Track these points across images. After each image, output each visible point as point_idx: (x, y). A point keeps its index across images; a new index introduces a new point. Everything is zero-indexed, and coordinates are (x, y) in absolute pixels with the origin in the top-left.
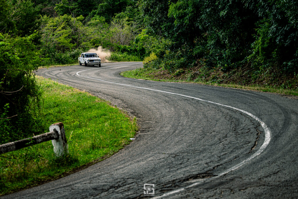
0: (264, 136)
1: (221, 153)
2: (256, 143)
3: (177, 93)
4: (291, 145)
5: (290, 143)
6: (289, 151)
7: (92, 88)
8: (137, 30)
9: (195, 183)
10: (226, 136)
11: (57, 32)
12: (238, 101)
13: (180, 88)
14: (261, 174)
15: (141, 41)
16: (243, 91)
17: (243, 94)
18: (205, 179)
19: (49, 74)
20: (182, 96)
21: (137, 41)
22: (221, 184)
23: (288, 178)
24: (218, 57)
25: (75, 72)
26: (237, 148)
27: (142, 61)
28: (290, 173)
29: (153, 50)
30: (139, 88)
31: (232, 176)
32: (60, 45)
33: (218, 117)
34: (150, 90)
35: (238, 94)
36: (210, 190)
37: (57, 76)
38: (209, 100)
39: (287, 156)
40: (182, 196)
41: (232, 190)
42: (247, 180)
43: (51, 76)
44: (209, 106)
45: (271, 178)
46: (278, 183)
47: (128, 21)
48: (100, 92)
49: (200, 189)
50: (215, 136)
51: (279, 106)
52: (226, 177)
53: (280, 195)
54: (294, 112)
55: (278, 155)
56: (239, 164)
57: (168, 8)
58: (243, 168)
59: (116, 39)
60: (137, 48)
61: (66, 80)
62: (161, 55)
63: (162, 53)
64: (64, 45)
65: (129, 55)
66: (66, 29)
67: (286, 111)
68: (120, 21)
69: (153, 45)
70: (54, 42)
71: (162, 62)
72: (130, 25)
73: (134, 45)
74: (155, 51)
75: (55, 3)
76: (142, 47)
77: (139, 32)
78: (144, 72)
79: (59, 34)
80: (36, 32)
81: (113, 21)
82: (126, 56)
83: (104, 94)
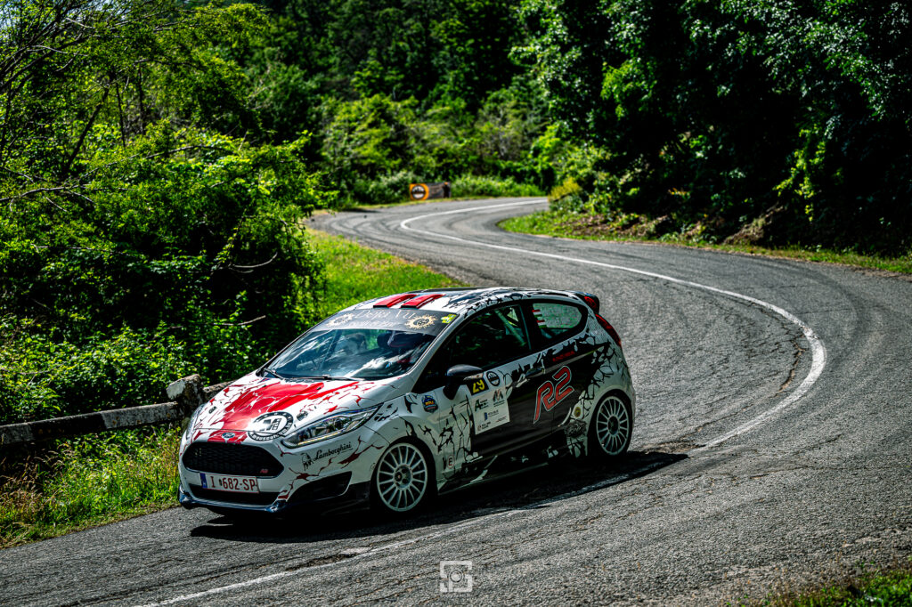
0: (811, 360)
1: (714, 396)
2: (793, 375)
3: (621, 265)
4: (869, 378)
5: (868, 375)
6: (864, 391)
7: (434, 256)
8: (536, 127)
10: (727, 360)
11: (357, 134)
12: (756, 283)
13: (629, 254)
14: (801, 441)
15: (544, 152)
16: (769, 260)
17: (768, 266)
19: (341, 225)
20: (632, 272)
21: (537, 152)
22: (712, 464)
23: (860, 450)
24: (712, 186)
25: (398, 221)
26: (750, 386)
27: (547, 194)
28: (863, 440)
29: (571, 171)
30: (538, 256)
31: (737, 447)
32: (365, 163)
33: (710, 317)
34: (562, 260)
35: (757, 266)
36: (687, 478)
37: (358, 232)
38: (693, 282)
39: (860, 404)
40: (623, 491)
41: (733, 478)
42: (766, 455)
43: (344, 230)
44: (690, 293)
45: (822, 450)
46: (836, 462)
47: (516, 107)
48: (452, 264)
49: (665, 475)
50: (702, 359)
51: (845, 292)
52: (722, 449)
53: (839, 489)
54: (880, 307)
55: (839, 401)
56: (753, 421)
57: (602, 79)
58: (761, 430)
59: (490, 147)
60: (535, 168)
61: (377, 240)
62: (587, 183)
63: (591, 178)
64: (373, 161)
65: (519, 182)
66: (377, 128)
67: (859, 304)
68: (499, 107)
69: (570, 160)
70: (351, 157)
71: (590, 197)
72: (521, 117)
73: (530, 162)
74: (574, 173)
75: (355, 70)
76: (548, 165)
77: (540, 132)
78: (551, 220)
79: (362, 138)
80: (306, 135)
81: (483, 109)
82: (511, 187)
83: (460, 268)
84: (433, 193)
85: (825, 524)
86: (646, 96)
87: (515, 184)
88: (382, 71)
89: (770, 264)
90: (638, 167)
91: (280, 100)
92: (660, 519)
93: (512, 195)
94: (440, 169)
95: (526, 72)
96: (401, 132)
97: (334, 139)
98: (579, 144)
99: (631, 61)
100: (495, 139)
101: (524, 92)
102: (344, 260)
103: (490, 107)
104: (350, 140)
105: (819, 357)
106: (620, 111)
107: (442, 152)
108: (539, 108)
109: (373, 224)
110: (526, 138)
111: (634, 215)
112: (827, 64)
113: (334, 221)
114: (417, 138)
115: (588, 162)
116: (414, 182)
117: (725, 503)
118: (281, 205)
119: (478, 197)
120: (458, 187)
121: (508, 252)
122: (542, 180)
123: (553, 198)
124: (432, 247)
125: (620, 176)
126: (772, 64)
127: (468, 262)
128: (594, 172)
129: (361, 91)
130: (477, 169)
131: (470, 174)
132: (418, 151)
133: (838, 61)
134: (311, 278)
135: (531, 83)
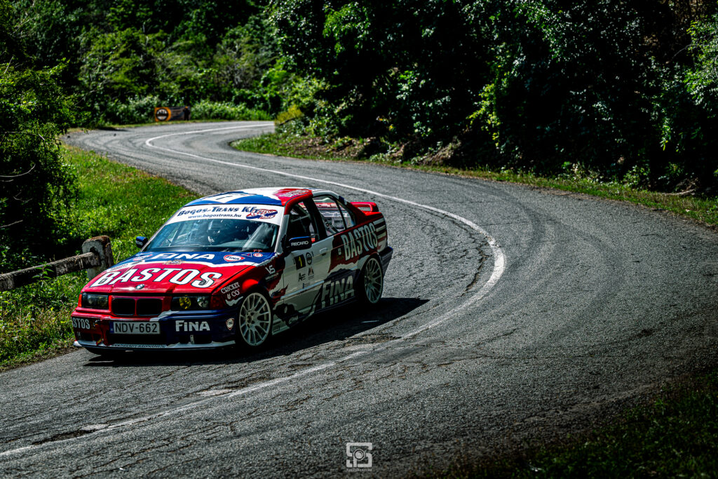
0: (493, 265)
1: (410, 295)
2: (477, 278)
4: (542, 281)
5: (541, 278)
6: (536, 292)
7: (173, 171)
8: (267, 61)
9: (356, 351)
10: (422, 265)
11: (110, 62)
12: (449, 199)
13: (342, 172)
14: (482, 334)
15: (273, 82)
16: (461, 179)
18: (375, 345)
19: (93, 142)
20: (345, 188)
21: (267, 81)
22: (406, 354)
23: (531, 342)
25: (144, 139)
26: (440, 286)
27: (273, 119)
28: (534, 333)
29: (295, 99)
31: (427, 339)
32: (117, 87)
33: (409, 228)
34: (285, 176)
35: (451, 184)
36: (384, 365)
37: (108, 148)
38: (395, 196)
39: (532, 303)
40: (330, 376)
41: (424, 366)
42: (453, 346)
43: (96, 146)
44: (393, 206)
45: (499, 343)
46: (511, 353)
47: (250, 42)
48: (189, 178)
49: (365, 363)
50: (401, 264)
51: (524, 207)
52: (415, 341)
53: (513, 376)
54: (553, 221)
56: (442, 317)
57: (324, 20)
58: (449, 324)
59: (227, 77)
60: (265, 95)
61: (124, 155)
62: (308, 110)
63: (312, 105)
64: (124, 86)
65: (250, 108)
66: (128, 57)
67: (536, 218)
68: (235, 42)
69: (294, 89)
70: (104, 82)
71: (311, 122)
72: (253, 51)
73: (260, 90)
74: (298, 101)
75: (111, 7)
76: (276, 94)
77: (270, 65)
78: (276, 141)
79: (114, 66)
80: (64, 62)
81: (221, 43)
82: (243, 112)
83: (196, 181)
84: (175, 115)
85: (499, 405)
86: (361, 36)
87: (247, 110)
88: (134, 8)
89: (462, 182)
90: (353, 97)
91: (44, 30)
92: (360, 400)
93: (244, 119)
94: (182, 95)
95: (259, 13)
96: (150, 62)
97: (90, 66)
98: (303, 76)
99: (349, 5)
100: (231, 69)
101: (258, 30)
102: (95, 173)
103: (227, 42)
104: (103, 67)
105: (500, 263)
106: (339, 48)
107: (184, 80)
108: (270, 44)
109: (122, 142)
110: (258, 69)
111: (347, 139)
112: (515, 13)
113: (87, 138)
114: (163, 67)
115: (310, 91)
116: (159, 106)
117: (416, 387)
118: (40, 123)
119: (214, 120)
120: (197, 111)
121: (239, 169)
122: (270, 106)
123: (279, 123)
124: (173, 162)
125: (338, 104)
126: (469, 11)
127: (202, 176)
128: (315, 100)
129: (114, 25)
130: (214, 95)
131: (208, 99)
132: (163, 78)
133: (525, 11)
134: (65, 187)
135: (265, 22)
